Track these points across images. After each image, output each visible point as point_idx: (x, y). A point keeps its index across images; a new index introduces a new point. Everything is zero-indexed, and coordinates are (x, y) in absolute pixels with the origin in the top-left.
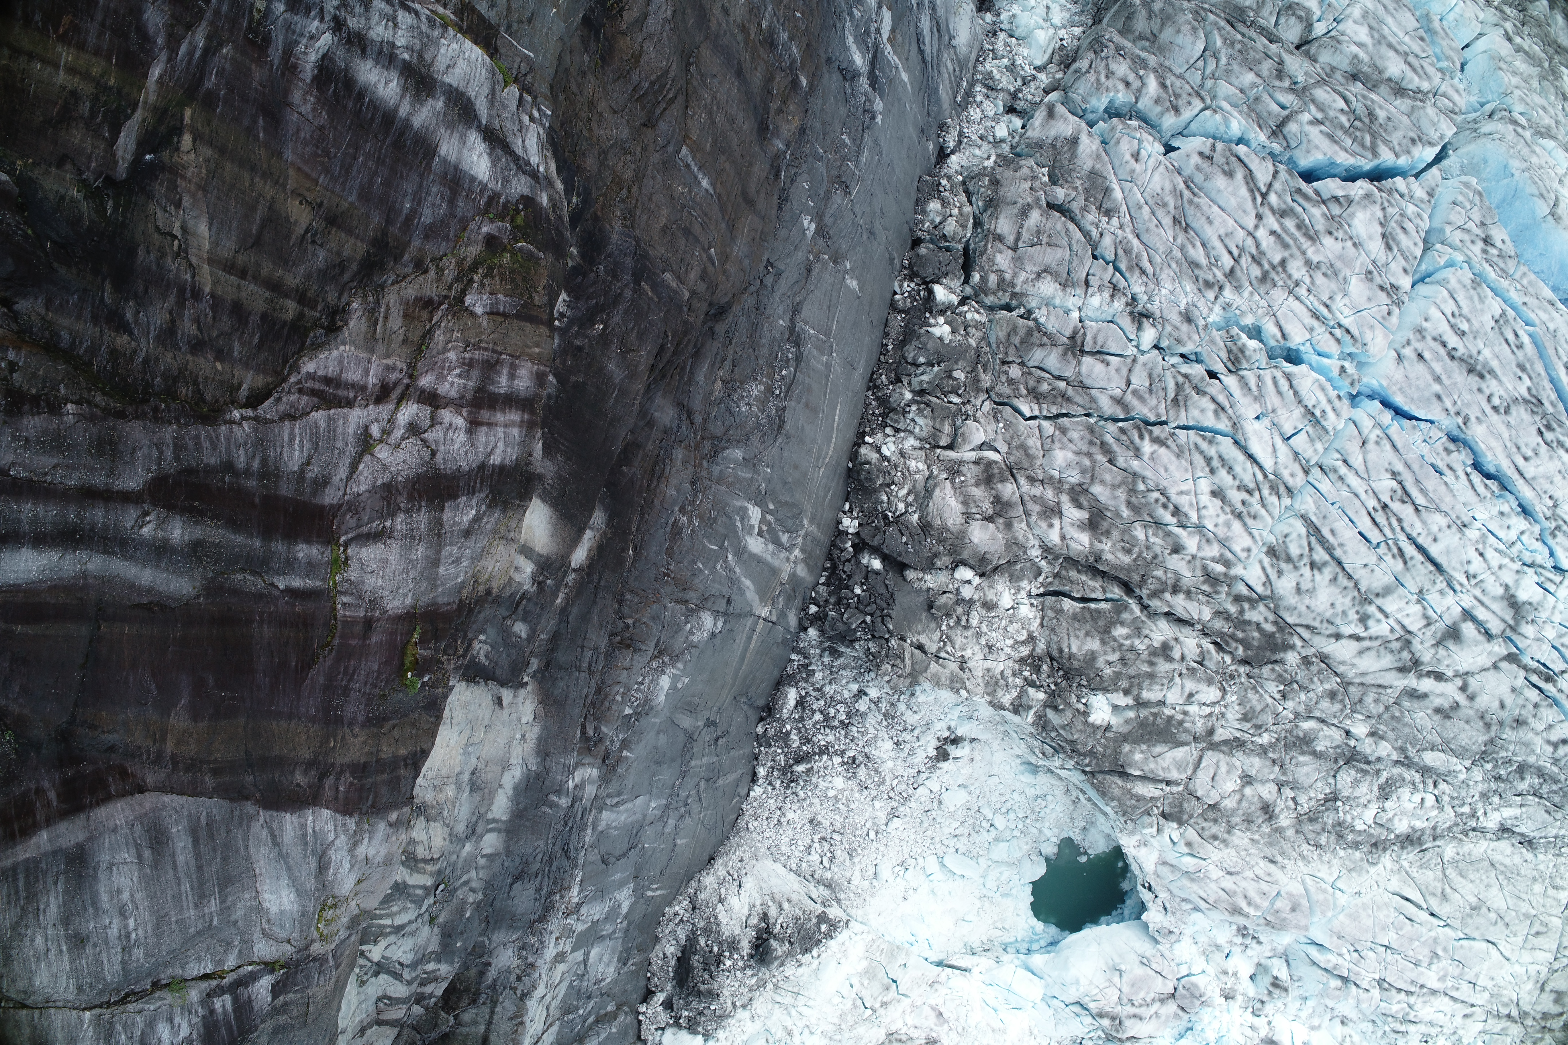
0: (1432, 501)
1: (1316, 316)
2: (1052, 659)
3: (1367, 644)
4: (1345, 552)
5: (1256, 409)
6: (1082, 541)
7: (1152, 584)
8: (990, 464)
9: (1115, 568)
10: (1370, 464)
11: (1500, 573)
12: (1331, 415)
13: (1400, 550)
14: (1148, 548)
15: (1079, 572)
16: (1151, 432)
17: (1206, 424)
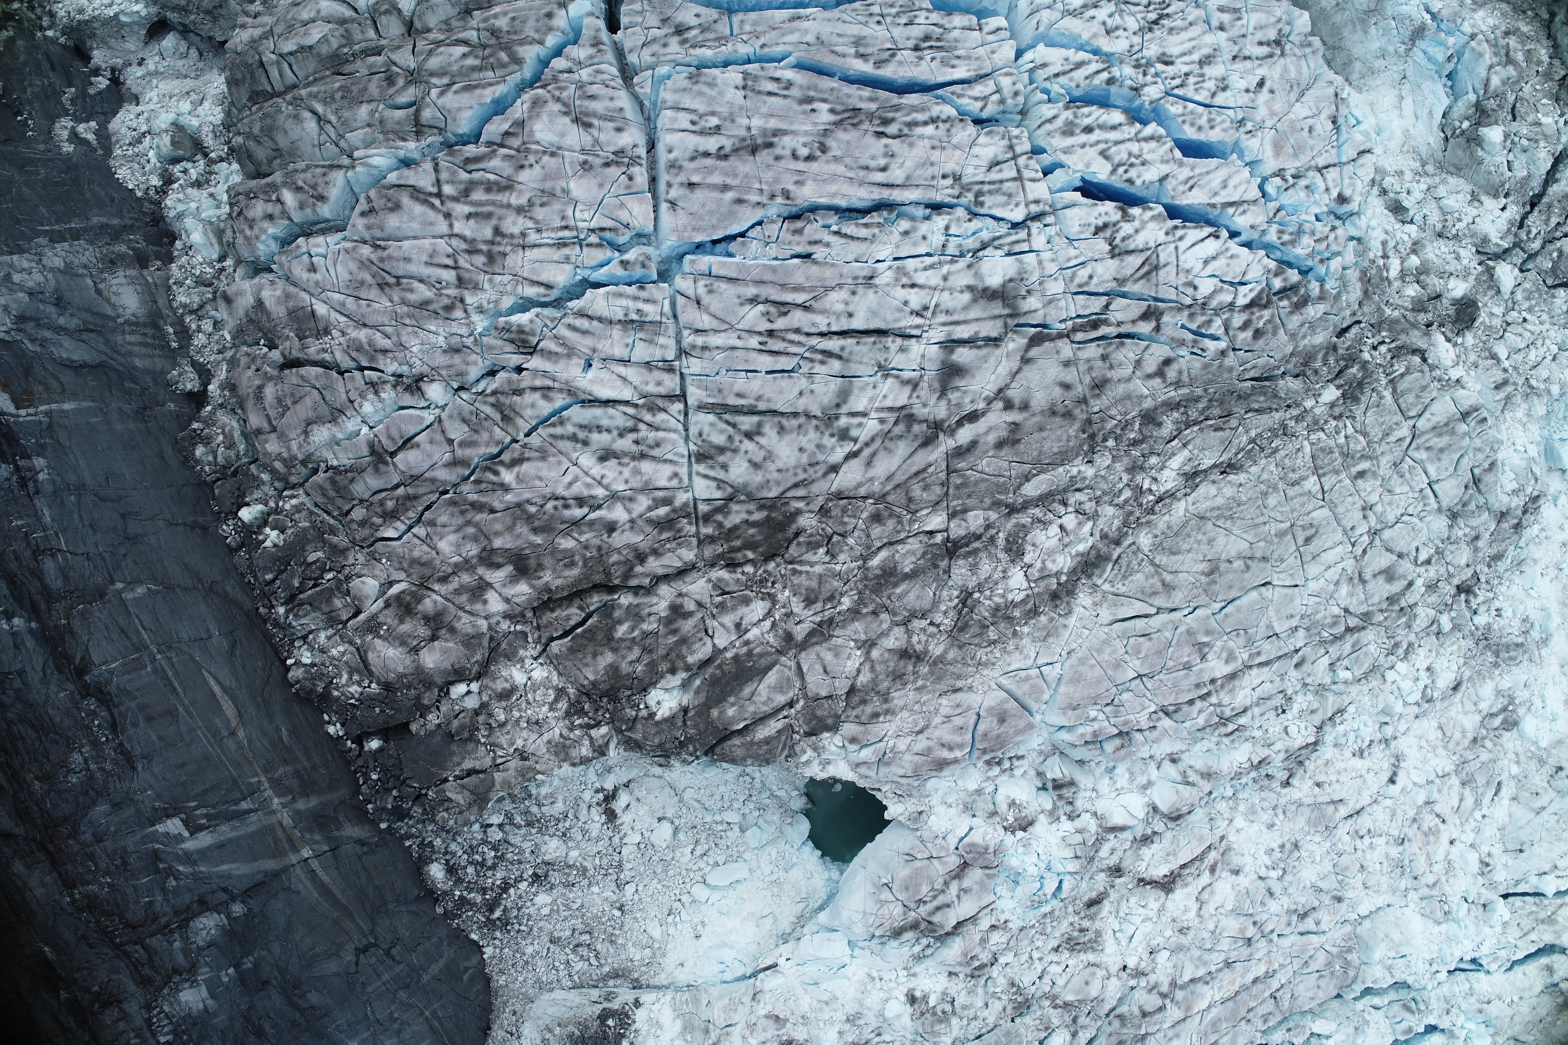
0: (813, 288)
1: (561, 244)
2: (589, 694)
3: (867, 452)
4: (769, 400)
5: (579, 362)
6: (522, 590)
7: (618, 571)
8: (398, 597)
9: (573, 585)
10: (720, 314)
11: (950, 284)
12: (647, 308)
13: (824, 352)
14: (586, 548)
15: (553, 610)
16: (502, 463)
17: (546, 413)
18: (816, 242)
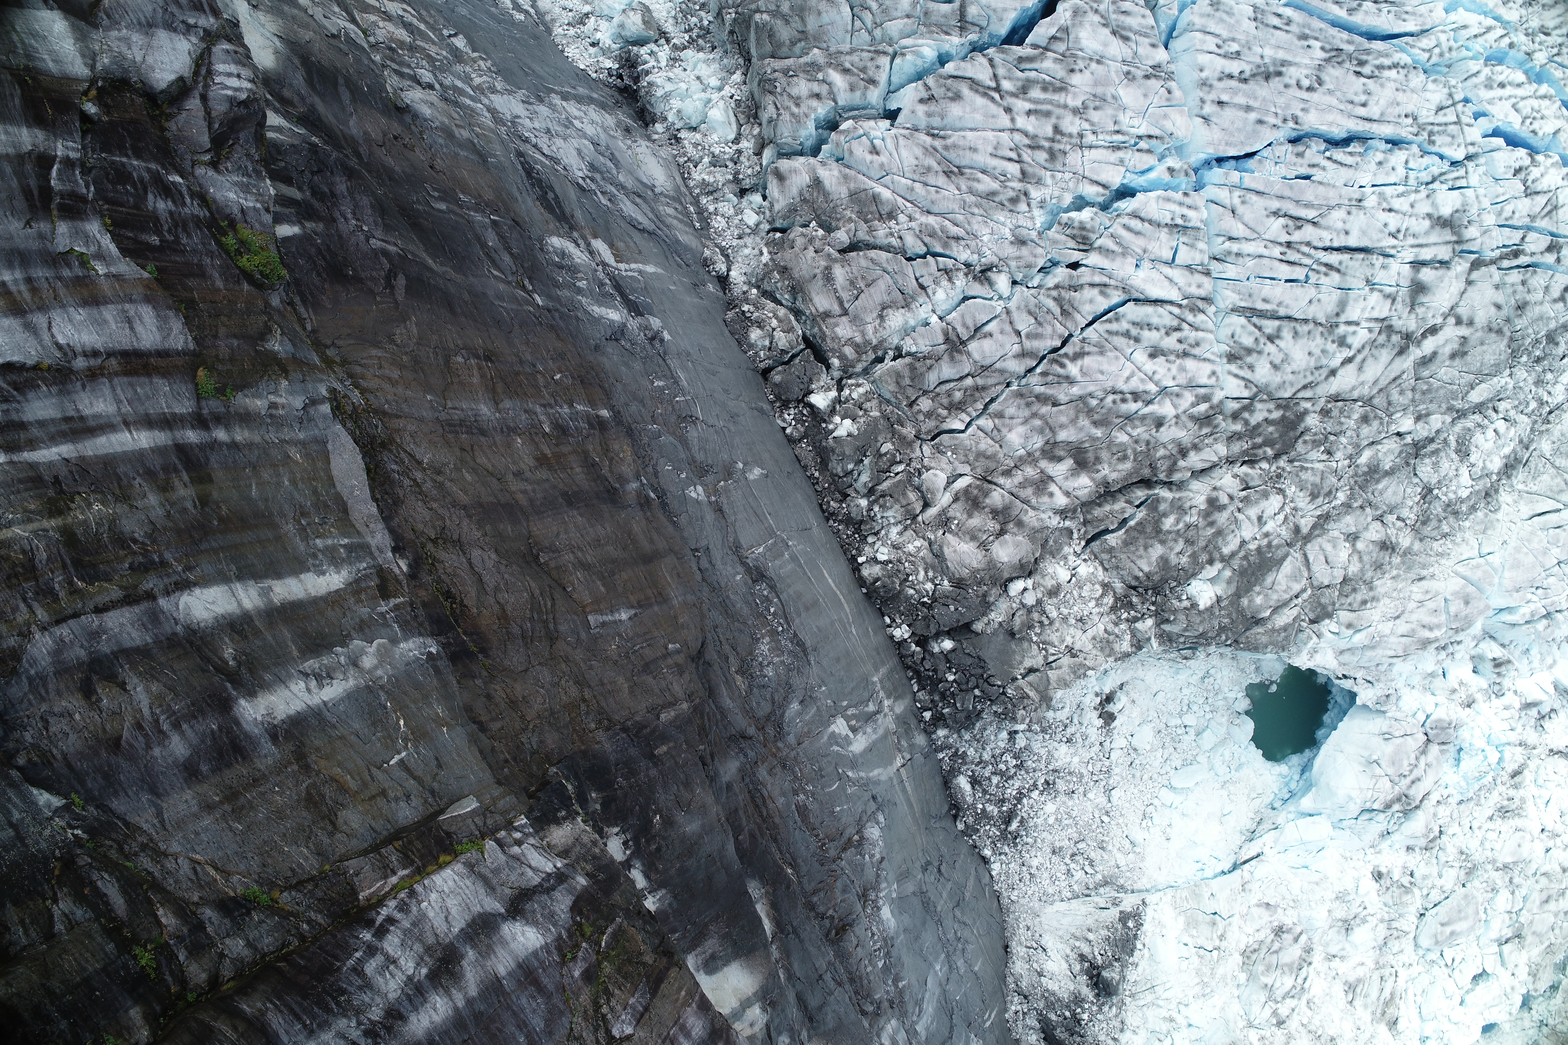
0: (1320, 206)
1: (1116, 148)
2: (1134, 588)
3: (1359, 358)
4: (1287, 307)
5: (1131, 261)
6: (1084, 484)
7: (1163, 466)
8: (966, 491)
9: (1126, 479)
10: (1251, 224)
11: (1415, 210)
12: (1191, 213)
13: (1326, 265)
14: (1136, 442)
15: (1100, 505)
16: (1066, 355)
17: (1101, 309)
18: (1314, 166)
